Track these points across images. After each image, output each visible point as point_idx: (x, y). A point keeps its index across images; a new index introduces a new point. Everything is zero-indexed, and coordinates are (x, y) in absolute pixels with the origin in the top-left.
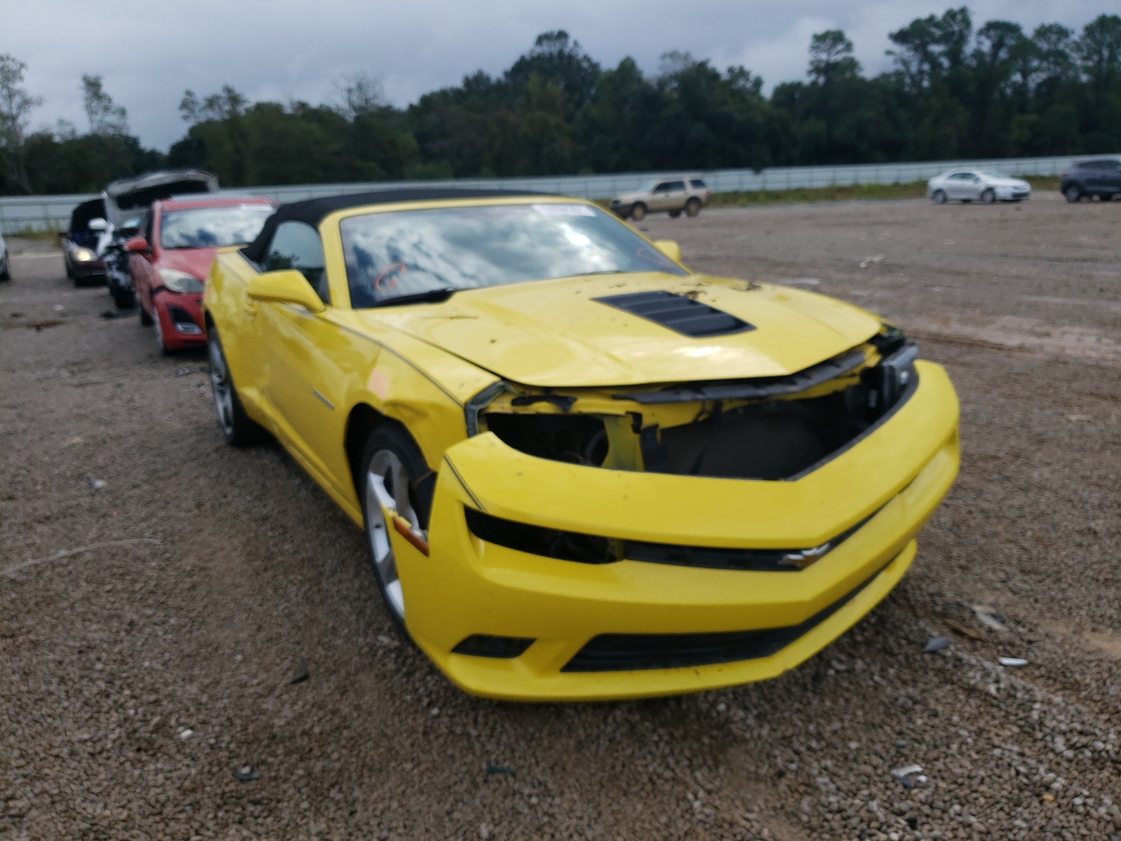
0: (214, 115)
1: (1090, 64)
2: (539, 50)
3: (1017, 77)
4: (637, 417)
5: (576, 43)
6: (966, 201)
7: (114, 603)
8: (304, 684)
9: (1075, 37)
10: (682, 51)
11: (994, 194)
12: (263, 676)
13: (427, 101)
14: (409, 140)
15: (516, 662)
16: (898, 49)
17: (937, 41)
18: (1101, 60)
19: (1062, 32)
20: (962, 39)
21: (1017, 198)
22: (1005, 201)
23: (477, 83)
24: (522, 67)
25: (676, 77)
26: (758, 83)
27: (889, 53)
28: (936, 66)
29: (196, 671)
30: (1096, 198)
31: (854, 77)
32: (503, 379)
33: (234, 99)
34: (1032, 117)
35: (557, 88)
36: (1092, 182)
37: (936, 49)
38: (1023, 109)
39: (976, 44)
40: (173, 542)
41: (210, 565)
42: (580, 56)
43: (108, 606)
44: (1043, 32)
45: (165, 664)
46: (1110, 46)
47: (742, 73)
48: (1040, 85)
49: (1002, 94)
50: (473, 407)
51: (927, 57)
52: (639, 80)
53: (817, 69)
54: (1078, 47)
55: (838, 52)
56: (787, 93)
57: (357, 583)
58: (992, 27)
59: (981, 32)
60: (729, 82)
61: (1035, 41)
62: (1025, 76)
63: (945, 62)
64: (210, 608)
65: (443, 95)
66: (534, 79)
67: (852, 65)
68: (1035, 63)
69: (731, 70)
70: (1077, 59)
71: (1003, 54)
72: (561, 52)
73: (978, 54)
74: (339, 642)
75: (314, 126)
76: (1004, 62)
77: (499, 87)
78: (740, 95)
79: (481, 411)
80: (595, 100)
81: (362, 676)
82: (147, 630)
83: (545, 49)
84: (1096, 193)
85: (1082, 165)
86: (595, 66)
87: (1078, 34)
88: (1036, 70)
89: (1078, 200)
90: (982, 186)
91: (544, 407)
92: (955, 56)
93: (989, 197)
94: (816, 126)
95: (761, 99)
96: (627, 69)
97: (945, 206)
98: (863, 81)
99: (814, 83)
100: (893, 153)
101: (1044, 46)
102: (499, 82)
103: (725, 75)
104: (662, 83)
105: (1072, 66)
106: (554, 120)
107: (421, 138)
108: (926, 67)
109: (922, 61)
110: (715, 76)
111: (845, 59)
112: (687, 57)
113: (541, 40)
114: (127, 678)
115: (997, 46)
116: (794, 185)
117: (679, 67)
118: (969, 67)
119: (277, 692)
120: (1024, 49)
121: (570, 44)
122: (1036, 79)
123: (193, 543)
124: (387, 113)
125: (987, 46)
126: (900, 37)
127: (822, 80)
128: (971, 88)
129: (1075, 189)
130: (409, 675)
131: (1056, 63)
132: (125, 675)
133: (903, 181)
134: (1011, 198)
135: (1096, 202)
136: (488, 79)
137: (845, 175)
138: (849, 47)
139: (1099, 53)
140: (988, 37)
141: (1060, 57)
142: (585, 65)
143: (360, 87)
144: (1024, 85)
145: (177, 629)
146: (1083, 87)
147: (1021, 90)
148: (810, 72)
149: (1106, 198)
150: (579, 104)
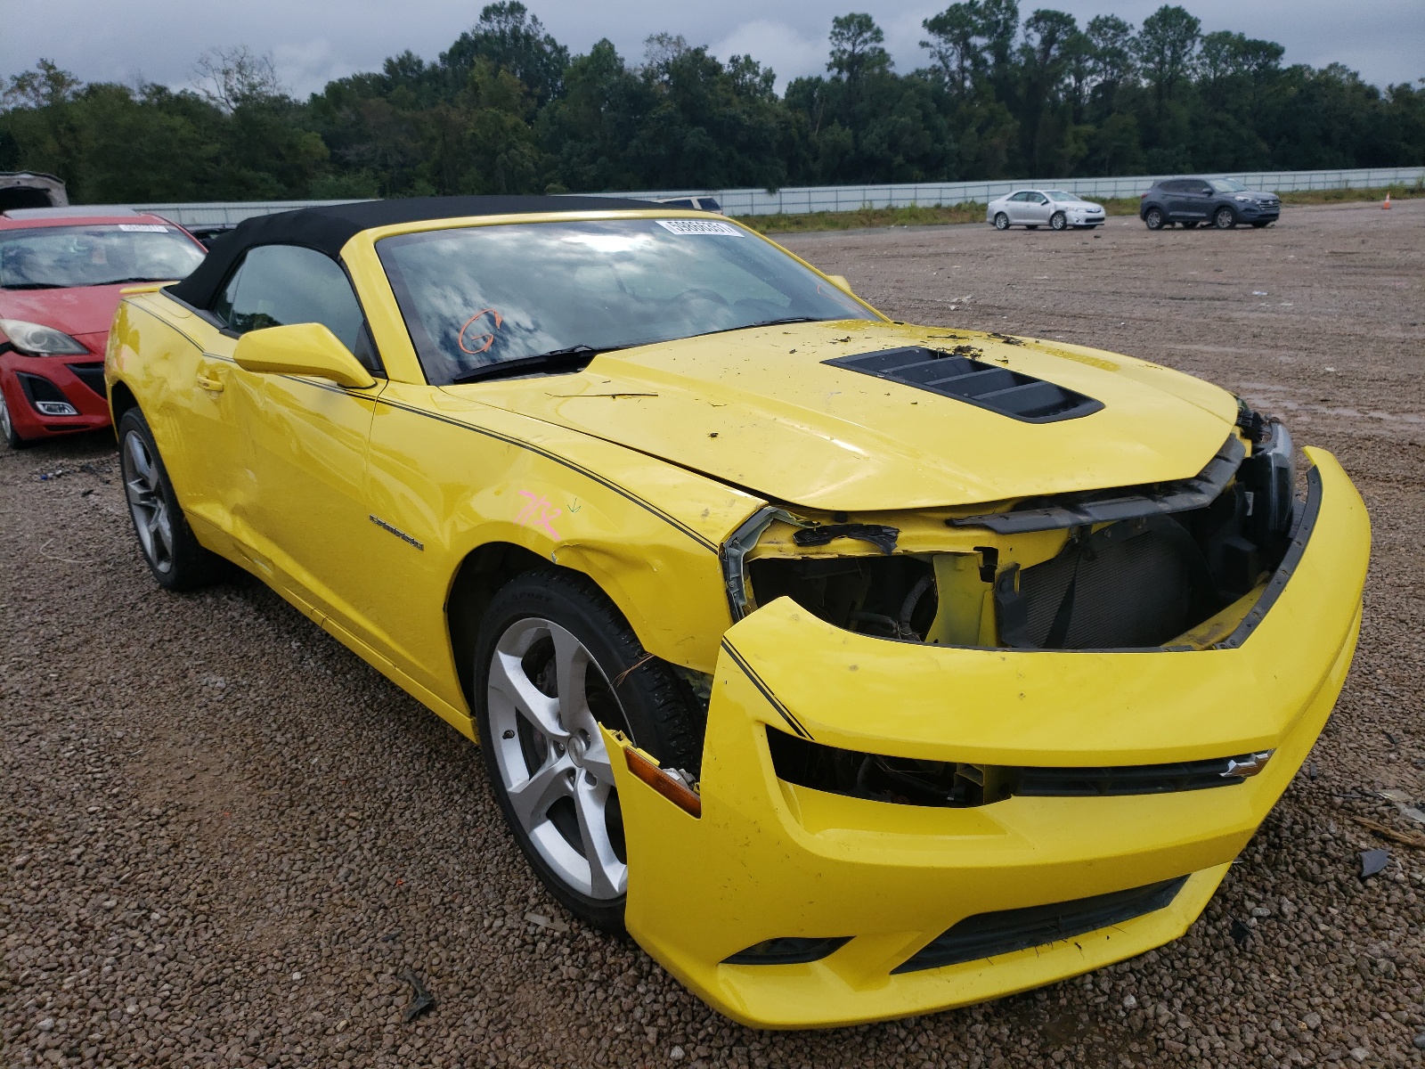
0: (27, 101)
1: (1151, 65)
2: (486, 26)
3: (1071, 80)
4: (990, 554)
5: (534, 19)
6: (1032, 227)
7: (38, 888)
8: (431, 1019)
9: (1133, 33)
10: (673, 34)
11: (1065, 219)
12: (351, 1010)
13: (335, 90)
14: (314, 143)
15: (818, 966)
16: (933, 39)
17: (980, 33)
18: (1162, 62)
19: (1120, 28)
20: (1008, 31)
21: (1091, 224)
22: (1077, 227)
23: (403, 69)
24: (464, 49)
25: (667, 67)
26: (769, 78)
27: (924, 44)
28: (979, 62)
29: (228, 1014)
30: (1179, 225)
31: (883, 72)
32: (772, 500)
33: (57, 79)
34: (1089, 129)
35: (512, 78)
36: (1176, 206)
37: (979, 41)
38: (1078, 120)
39: (1024, 38)
40: (114, 764)
41: (194, 800)
42: (542, 36)
43: (29, 894)
44: (1098, 26)
45: (165, 1004)
46: (1173, 44)
47: (749, 65)
48: (1096, 90)
49: (1055, 100)
50: (735, 552)
51: (968, 51)
52: (620, 70)
53: (838, 63)
54: (1137, 47)
55: (865, 42)
56: (803, 90)
57: (454, 817)
58: (1041, 17)
59: (1029, 24)
60: (733, 76)
61: (1089, 36)
62: (1079, 79)
63: (989, 58)
64: (217, 884)
65: (359, 81)
66: (482, 64)
67: (882, 57)
68: (1090, 64)
69: (734, 60)
70: (1135, 60)
71: (1054, 52)
72: (515, 30)
73: (1026, 50)
74: (463, 930)
75: (178, 120)
76: (1055, 61)
77: (434, 75)
78: (745, 92)
79: (747, 557)
80: (562, 94)
81: (524, 994)
82: (114, 939)
83: (494, 25)
84: (1179, 218)
85: (1164, 186)
86: (561, 51)
87: (1137, 28)
88: (1092, 72)
89: (1159, 228)
90: (1051, 209)
91: (847, 547)
92: (1000, 50)
93: (1059, 223)
94: (841, 134)
95: (774, 98)
96: (604, 54)
97: (1007, 233)
98: (894, 77)
99: (836, 80)
100: (932, 168)
101: (1100, 43)
102: (434, 66)
103: (727, 68)
104: (649, 75)
105: (1129, 68)
106: (510, 120)
107: (329, 141)
108: (968, 63)
109: (962, 58)
110: (715, 68)
111: (873, 49)
112: (679, 41)
113: (487, 14)
114: (102, 1042)
115: (1048, 41)
116: (817, 208)
117: (670, 54)
118: (1016, 65)
119: (388, 1041)
120: (1078, 46)
121: (528, 20)
122: (1091, 83)
123: (150, 762)
124: (281, 105)
125: (1036, 41)
126: (936, 25)
127: (845, 76)
128: (1020, 92)
129: (1157, 214)
130: (604, 983)
131: (1114, 65)
132: (97, 1036)
133: (945, 203)
134: (1083, 223)
135: (1179, 229)
136: (420, 63)
137: (879, 195)
138: (878, 35)
139: (1161, 53)
140: (1037, 30)
141: (1115, 57)
142: (548, 48)
143: (241, 67)
144: (1078, 89)
145: (168, 930)
146: (1144, 93)
147: (1074, 94)
148: (830, 67)
149: (1190, 225)
150: (541, 101)
